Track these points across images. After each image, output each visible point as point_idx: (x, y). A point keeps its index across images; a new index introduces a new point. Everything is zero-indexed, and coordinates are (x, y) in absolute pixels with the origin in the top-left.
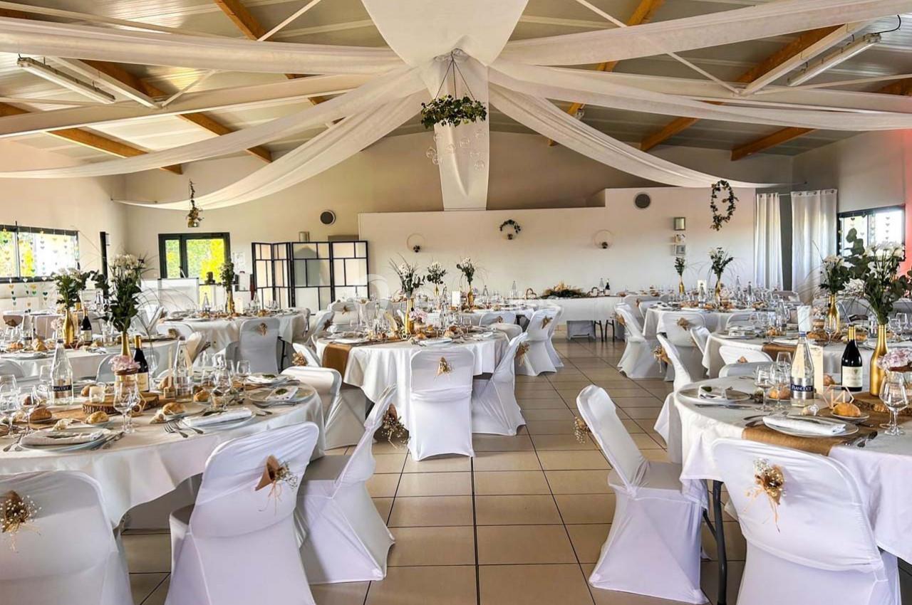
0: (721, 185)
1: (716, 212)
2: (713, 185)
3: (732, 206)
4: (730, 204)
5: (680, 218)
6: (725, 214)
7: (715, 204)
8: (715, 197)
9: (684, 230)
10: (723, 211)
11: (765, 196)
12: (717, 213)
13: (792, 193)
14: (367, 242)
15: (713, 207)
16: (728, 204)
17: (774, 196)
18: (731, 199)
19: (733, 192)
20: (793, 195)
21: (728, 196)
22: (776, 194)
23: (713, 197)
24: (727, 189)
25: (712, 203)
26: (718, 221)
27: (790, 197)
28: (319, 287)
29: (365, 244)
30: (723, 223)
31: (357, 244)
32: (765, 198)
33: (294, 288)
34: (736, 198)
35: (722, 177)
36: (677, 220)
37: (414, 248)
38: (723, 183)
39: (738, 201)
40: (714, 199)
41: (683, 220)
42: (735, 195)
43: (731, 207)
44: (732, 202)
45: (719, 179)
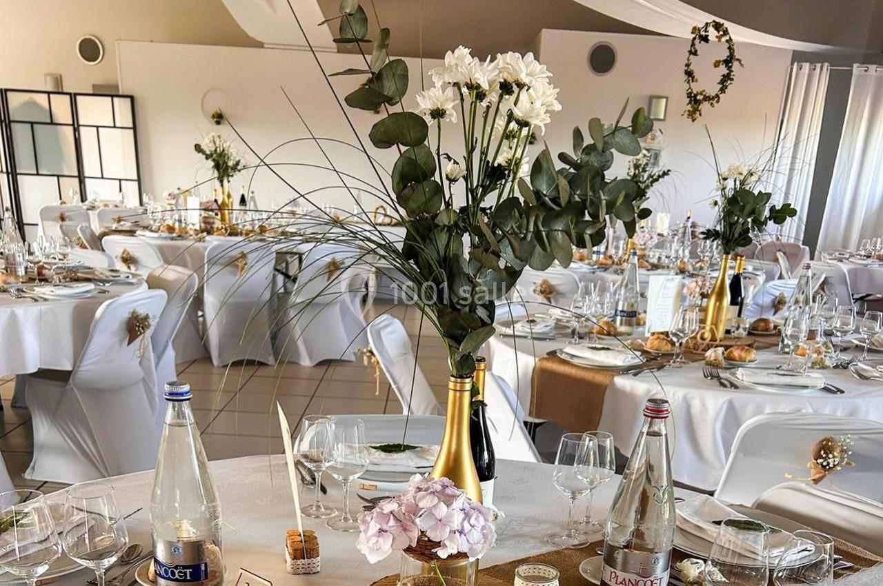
0: (711, 30)
1: (692, 85)
2: (695, 30)
3: (729, 74)
4: (726, 72)
5: (660, 97)
6: (713, 90)
7: (691, 67)
8: (695, 53)
9: (664, 120)
10: (708, 82)
11: (806, 66)
12: (696, 88)
13: (855, 65)
14: (132, 98)
15: (689, 74)
16: (723, 70)
17: (822, 69)
18: (728, 62)
19: (735, 47)
20: (857, 69)
21: (724, 54)
22: (826, 64)
23: (690, 52)
24: (724, 39)
25: (688, 65)
26: (695, 101)
27: (851, 72)
28: (58, 176)
29: (128, 100)
30: (705, 107)
31: (116, 99)
32: (807, 72)
33: (17, 174)
34: (739, 60)
35: (715, 15)
36: (654, 101)
37: (213, 117)
38: (717, 26)
39: (742, 65)
40: (692, 56)
41: (664, 101)
42: (737, 55)
43: (727, 78)
44: (729, 68)
45: (710, 18)
